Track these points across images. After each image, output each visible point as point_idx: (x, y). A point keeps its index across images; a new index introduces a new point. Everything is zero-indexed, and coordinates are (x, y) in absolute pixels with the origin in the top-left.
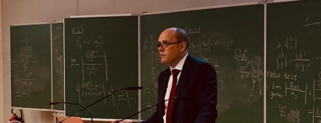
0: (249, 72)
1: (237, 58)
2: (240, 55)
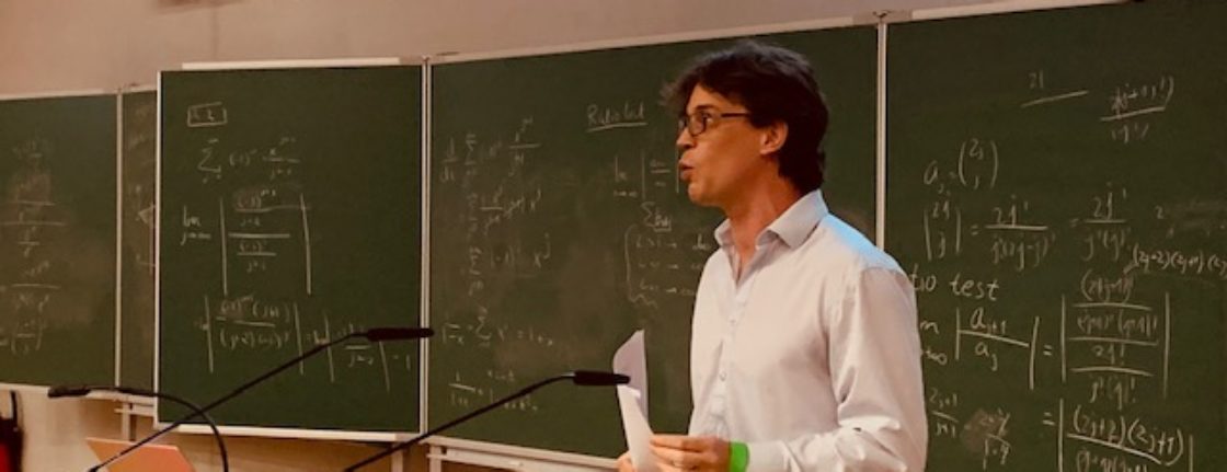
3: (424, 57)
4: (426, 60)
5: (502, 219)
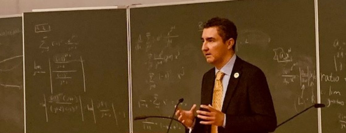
0: (295, 76)
1: (278, 59)
3: (127, 6)
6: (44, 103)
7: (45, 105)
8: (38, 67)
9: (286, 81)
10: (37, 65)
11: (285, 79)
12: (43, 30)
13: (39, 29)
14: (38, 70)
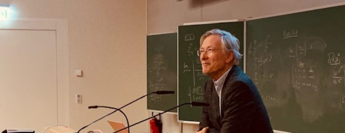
0: (341, 77)
1: (330, 62)
2: (334, 59)
3: (244, 19)
4: (245, 20)
5: (263, 64)
6: (189, 94)
7: (190, 95)
8: (187, 66)
9: (335, 82)
10: (186, 65)
11: (335, 80)
12: (190, 39)
13: (187, 38)
14: (186, 68)
